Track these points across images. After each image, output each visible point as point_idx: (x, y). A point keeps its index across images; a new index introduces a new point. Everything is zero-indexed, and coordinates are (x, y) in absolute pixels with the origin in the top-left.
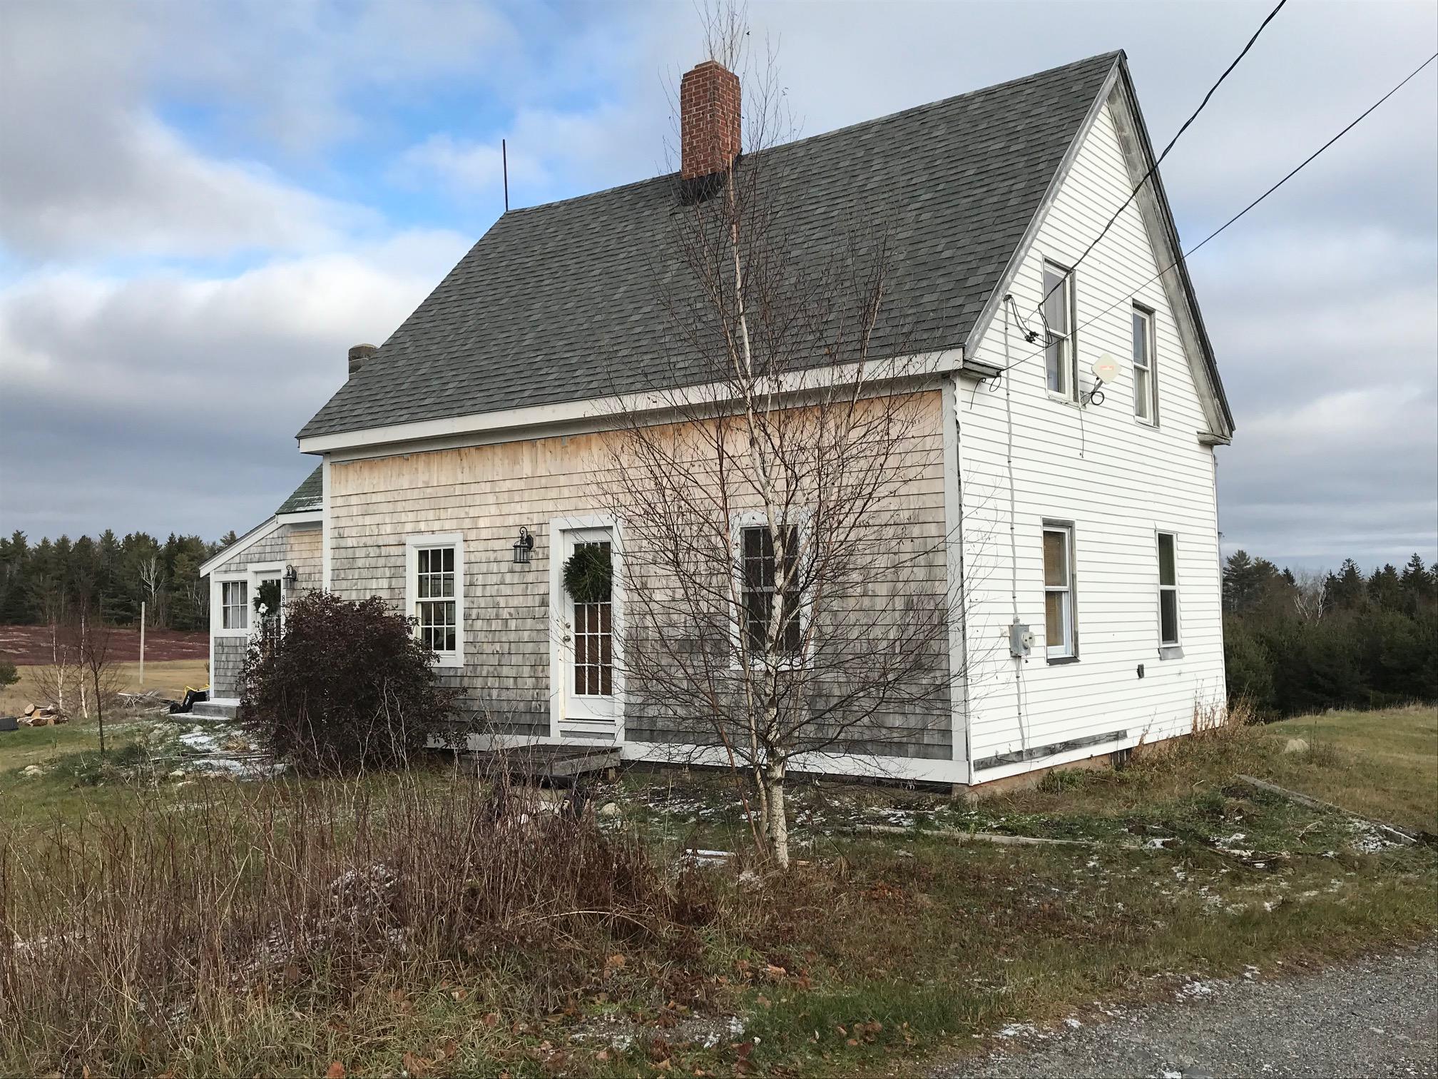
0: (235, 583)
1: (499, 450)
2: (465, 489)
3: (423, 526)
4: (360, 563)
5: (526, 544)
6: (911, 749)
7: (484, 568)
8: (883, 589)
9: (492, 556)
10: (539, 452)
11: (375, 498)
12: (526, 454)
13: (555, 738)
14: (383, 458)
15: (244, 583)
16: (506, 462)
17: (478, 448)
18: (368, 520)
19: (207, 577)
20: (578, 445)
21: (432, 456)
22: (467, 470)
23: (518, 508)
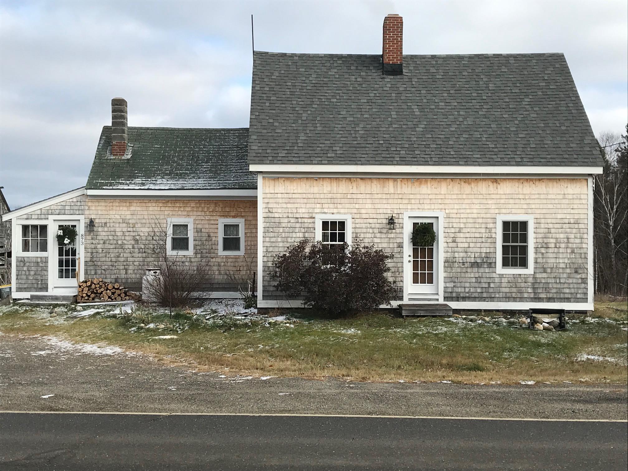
0: (35, 227)
1: (375, 182)
2: (354, 196)
3: (326, 210)
4: (283, 225)
5: (391, 221)
6: (572, 300)
7: (365, 230)
8: (563, 245)
9: (368, 225)
10: (399, 183)
11: (294, 196)
12: (391, 184)
13: (406, 301)
14: (300, 178)
15: (44, 228)
16: (379, 186)
17: (362, 179)
18: (289, 206)
19: (10, 221)
20: (421, 183)
21: (332, 180)
22: (355, 187)
23: (386, 206)
